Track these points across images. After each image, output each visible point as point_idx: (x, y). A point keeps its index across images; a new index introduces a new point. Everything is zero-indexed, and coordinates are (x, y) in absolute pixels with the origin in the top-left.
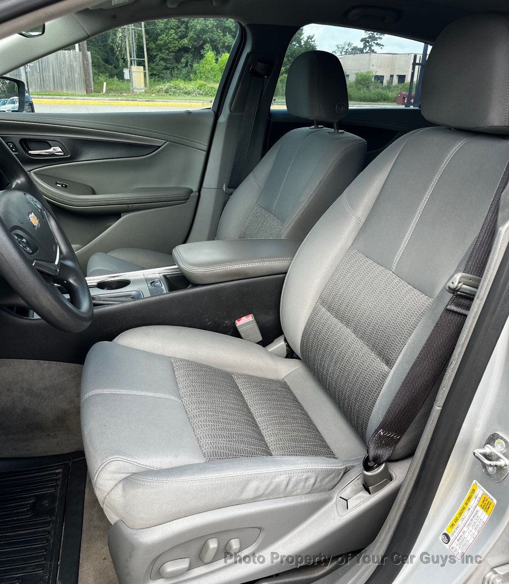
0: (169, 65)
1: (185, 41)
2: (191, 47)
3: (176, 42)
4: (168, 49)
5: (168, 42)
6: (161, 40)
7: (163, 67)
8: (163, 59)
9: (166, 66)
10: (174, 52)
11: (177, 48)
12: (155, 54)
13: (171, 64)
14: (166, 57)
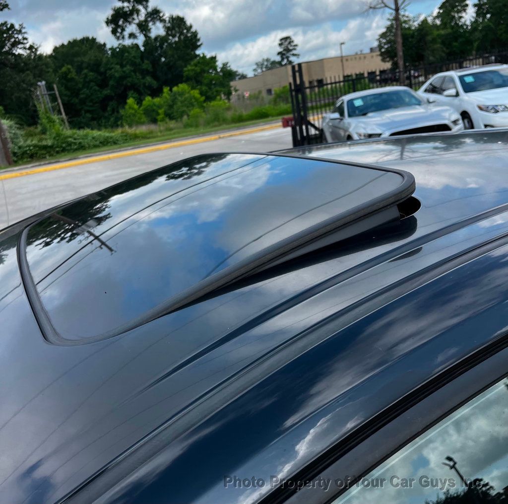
0: (95, 116)
2: (114, 95)
3: (99, 93)
4: (91, 101)
5: (89, 94)
7: (90, 119)
8: (88, 111)
9: (92, 117)
11: (100, 99)
12: (80, 108)
13: (97, 114)
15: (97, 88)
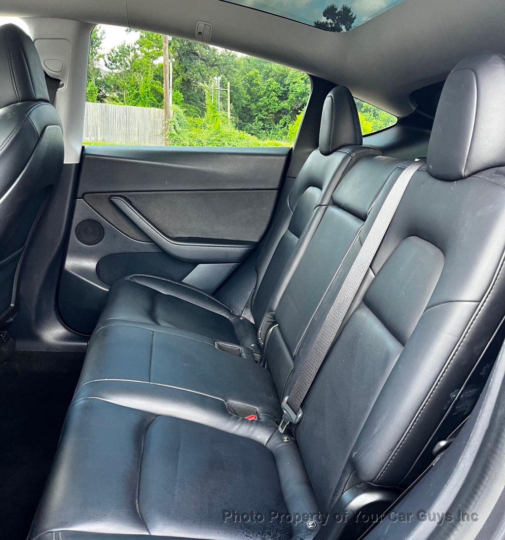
0: (267, 126)
1: (285, 104)
2: (290, 109)
3: (277, 104)
4: (267, 111)
5: (268, 103)
6: (262, 101)
7: (260, 128)
8: (262, 120)
9: (264, 126)
10: (272, 113)
11: (277, 110)
12: (255, 114)
13: (269, 124)
14: (264, 118)
15: (277, 99)
